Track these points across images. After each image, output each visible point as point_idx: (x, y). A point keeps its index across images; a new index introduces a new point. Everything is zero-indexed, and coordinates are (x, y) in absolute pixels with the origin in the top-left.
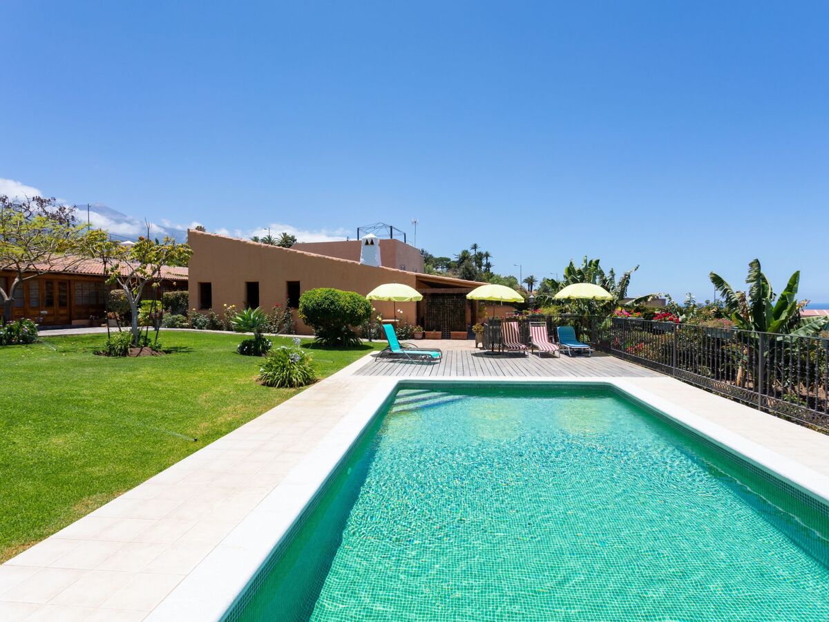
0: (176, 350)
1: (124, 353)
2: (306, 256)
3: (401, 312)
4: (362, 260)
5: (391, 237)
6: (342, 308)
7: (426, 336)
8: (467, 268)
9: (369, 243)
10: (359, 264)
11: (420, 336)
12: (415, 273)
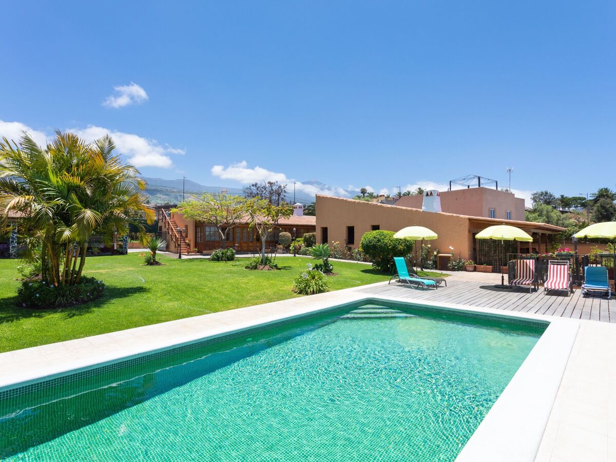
0: (285, 268)
1: (255, 268)
2: (383, 207)
3: (452, 249)
4: (423, 208)
5: (479, 186)
6: (386, 245)
7: (477, 270)
8: (603, 207)
9: (429, 194)
10: (421, 211)
11: (472, 269)
12: (467, 217)
